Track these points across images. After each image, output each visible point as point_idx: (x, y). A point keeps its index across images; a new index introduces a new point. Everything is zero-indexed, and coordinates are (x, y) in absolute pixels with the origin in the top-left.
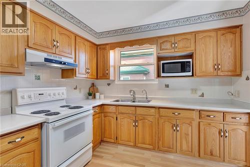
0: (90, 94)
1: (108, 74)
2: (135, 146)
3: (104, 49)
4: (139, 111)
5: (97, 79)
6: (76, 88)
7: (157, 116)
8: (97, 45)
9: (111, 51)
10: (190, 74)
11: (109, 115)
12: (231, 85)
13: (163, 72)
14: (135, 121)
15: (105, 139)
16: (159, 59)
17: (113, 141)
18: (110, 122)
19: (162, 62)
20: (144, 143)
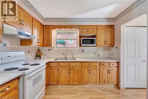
0: (37, 56)
1: (51, 44)
2: (69, 84)
3: (49, 28)
4: (71, 64)
5: (43, 46)
6: (28, 53)
7: (81, 66)
8: (43, 26)
9: (53, 30)
10: (95, 45)
11: (53, 68)
12: (109, 50)
13: (83, 44)
14: (69, 70)
15: (50, 83)
16: (80, 37)
17: (55, 83)
18: (53, 72)
19: (82, 39)
20: (74, 82)
